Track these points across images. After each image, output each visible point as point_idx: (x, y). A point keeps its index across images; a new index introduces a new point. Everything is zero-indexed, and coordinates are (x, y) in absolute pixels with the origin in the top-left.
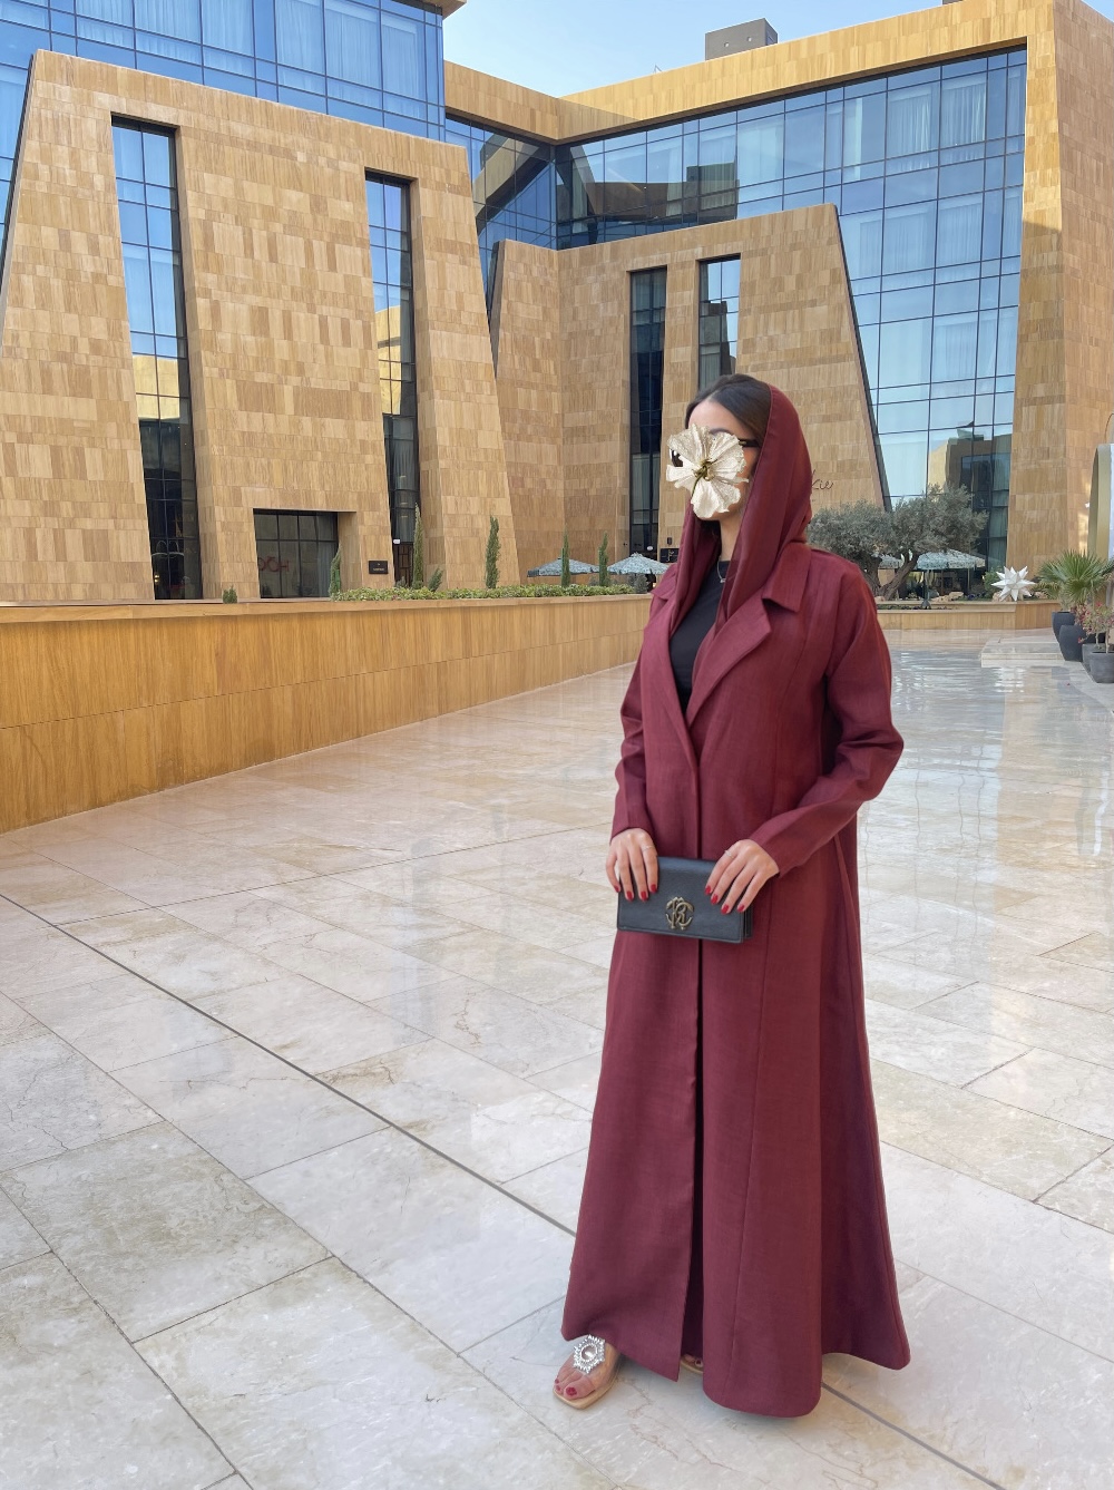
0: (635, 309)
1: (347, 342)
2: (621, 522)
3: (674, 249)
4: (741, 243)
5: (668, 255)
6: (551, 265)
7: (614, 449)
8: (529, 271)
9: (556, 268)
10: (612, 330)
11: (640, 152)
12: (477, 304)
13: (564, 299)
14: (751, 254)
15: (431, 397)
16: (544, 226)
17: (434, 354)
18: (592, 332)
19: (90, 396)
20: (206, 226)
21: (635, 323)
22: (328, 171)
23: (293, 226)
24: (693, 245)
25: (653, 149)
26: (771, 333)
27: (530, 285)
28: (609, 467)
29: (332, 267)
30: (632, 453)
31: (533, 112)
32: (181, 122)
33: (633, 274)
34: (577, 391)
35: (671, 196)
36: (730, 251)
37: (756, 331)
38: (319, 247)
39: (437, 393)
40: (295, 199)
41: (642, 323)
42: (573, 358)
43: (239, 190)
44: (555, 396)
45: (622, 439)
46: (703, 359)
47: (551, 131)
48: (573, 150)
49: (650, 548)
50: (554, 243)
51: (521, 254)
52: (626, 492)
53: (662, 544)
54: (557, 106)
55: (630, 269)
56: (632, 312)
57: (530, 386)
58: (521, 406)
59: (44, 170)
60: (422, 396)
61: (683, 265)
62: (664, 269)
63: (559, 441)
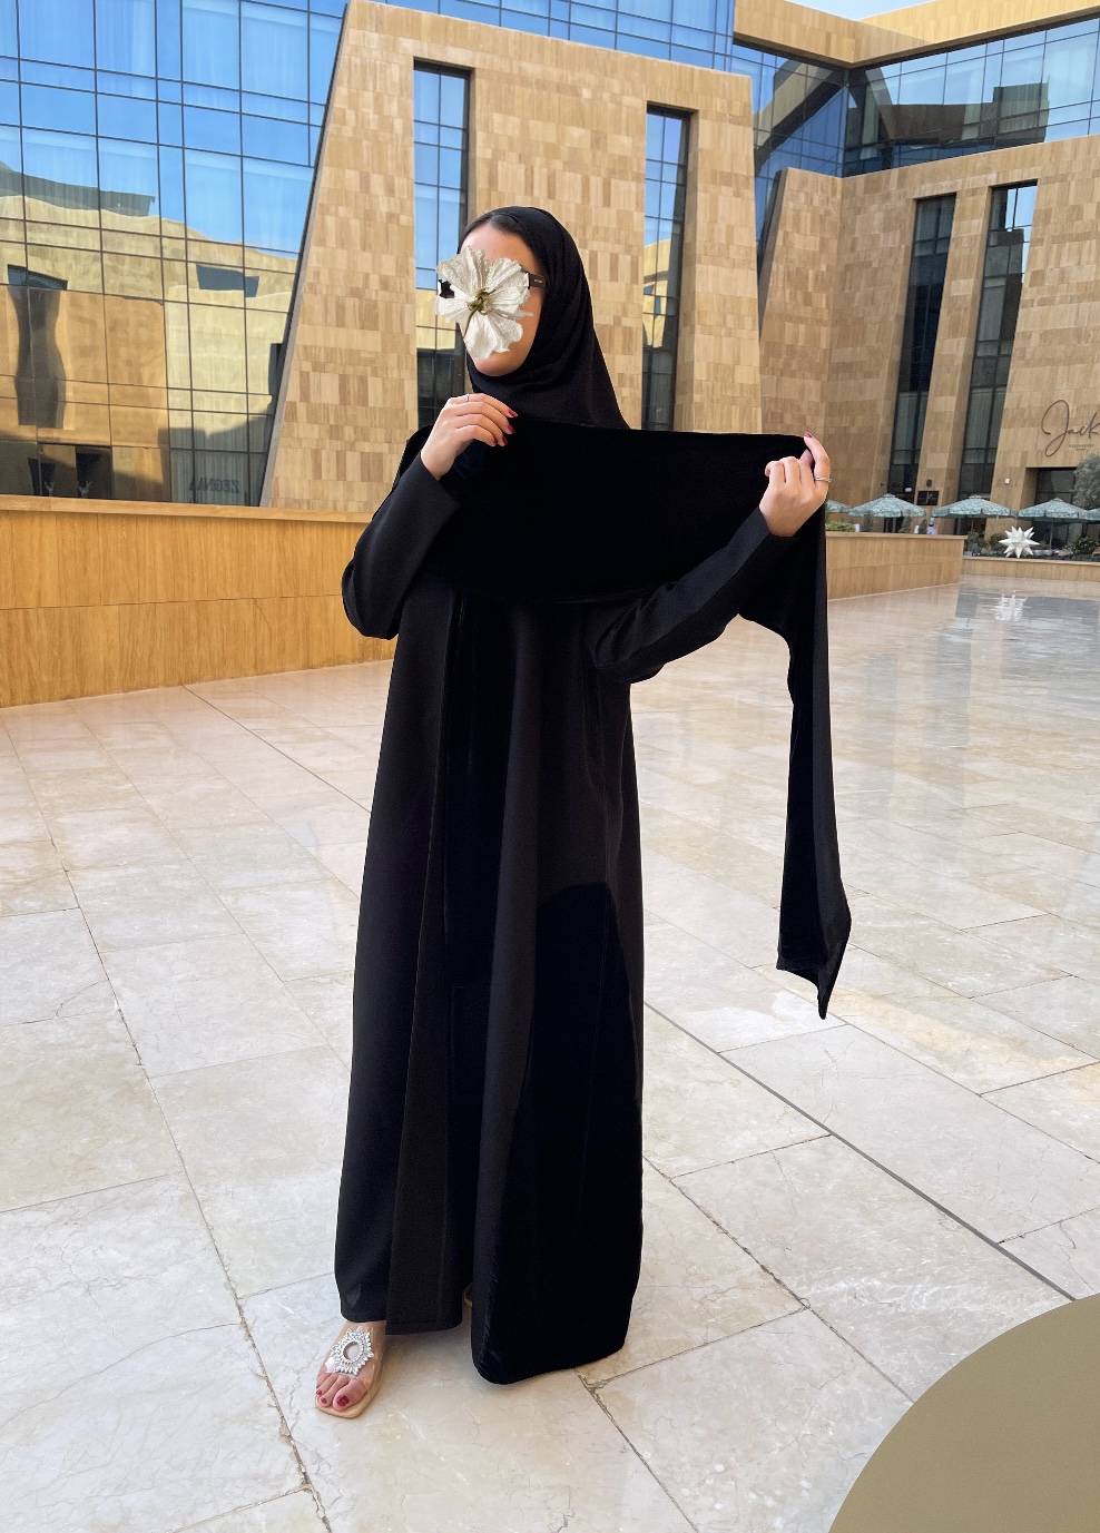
0: (918, 239)
1: (614, 277)
2: (880, 462)
3: (967, 176)
4: (1039, 169)
5: (960, 181)
6: (834, 193)
7: (879, 388)
8: (810, 200)
9: (839, 196)
10: (890, 262)
11: (939, 73)
12: (748, 239)
13: (844, 228)
14: (1049, 180)
15: (692, 332)
16: (830, 153)
17: (699, 288)
18: (870, 263)
19: (376, 328)
20: (492, 165)
21: (917, 254)
22: (611, 106)
23: (573, 163)
24: (987, 170)
25: (952, 70)
26: (1064, 264)
27: (809, 214)
28: (873, 405)
29: (607, 202)
30: (900, 390)
31: (828, 36)
32: (476, 64)
33: (919, 201)
34: (846, 326)
35: (969, 118)
36: (1026, 177)
37: (1047, 261)
38: (596, 183)
39: (698, 328)
40: (577, 135)
41: (925, 253)
42: (846, 291)
43: (524, 128)
44: (824, 331)
45: (890, 374)
46: (987, 293)
47: (846, 54)
48: (870, 74)
49: (908, 490)
50: (840, 171)
51: (803, 183)
52: (889, 431)
53: (920, 486)
54: (855, 30)
55: (916, 196)
56: (914, 243)
57: (800, 320)
58: (788, 340)
59: (351, 115)
60: (684, 331)
61: (974, 192)
62: (953, 196)
63: (824, 377)
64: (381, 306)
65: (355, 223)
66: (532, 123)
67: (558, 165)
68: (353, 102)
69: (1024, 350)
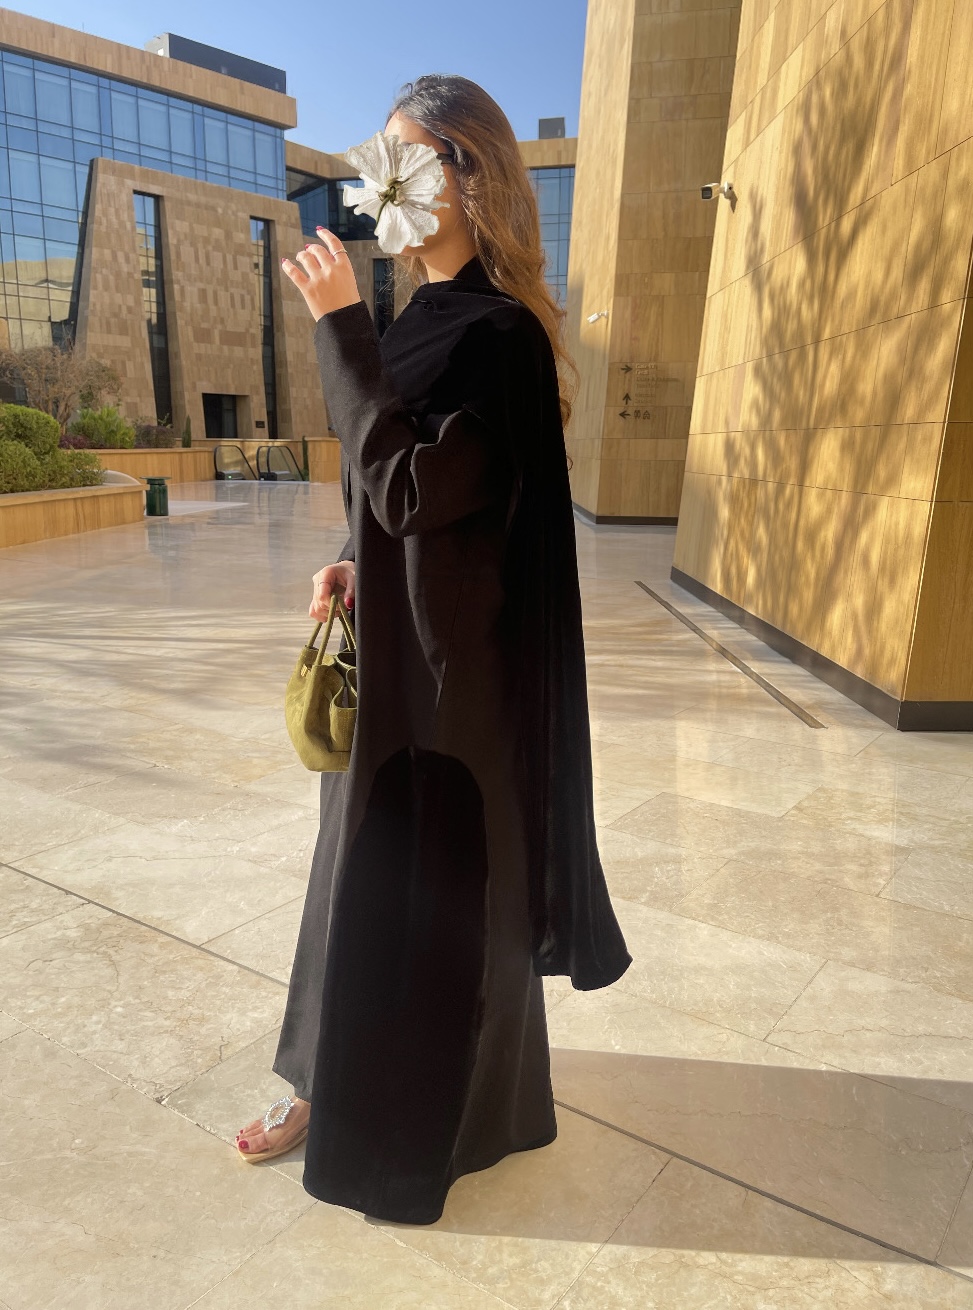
0: (376, 280)
15: (283, 335)
17: (285, 312)
19: (127, 334)
20: (177, 247)
21: (376, 288)
22: (233, 218)
23: (217, 247)
31: (316, 163)
33: (375, 260)
38: (229, 258)
39: (287, 334)
40: (218, 233)
43: (192, 229)
47: (326, 173)
48: (338, 185)
54: (329, 159)
55: (372, 258)
56: (374, 282)
59: (104, 221)
60: (277, 335)
64: (129, 322)
65: (111, 278)
66: (194, 225)
67: (210, 248)
68: (105, 214)
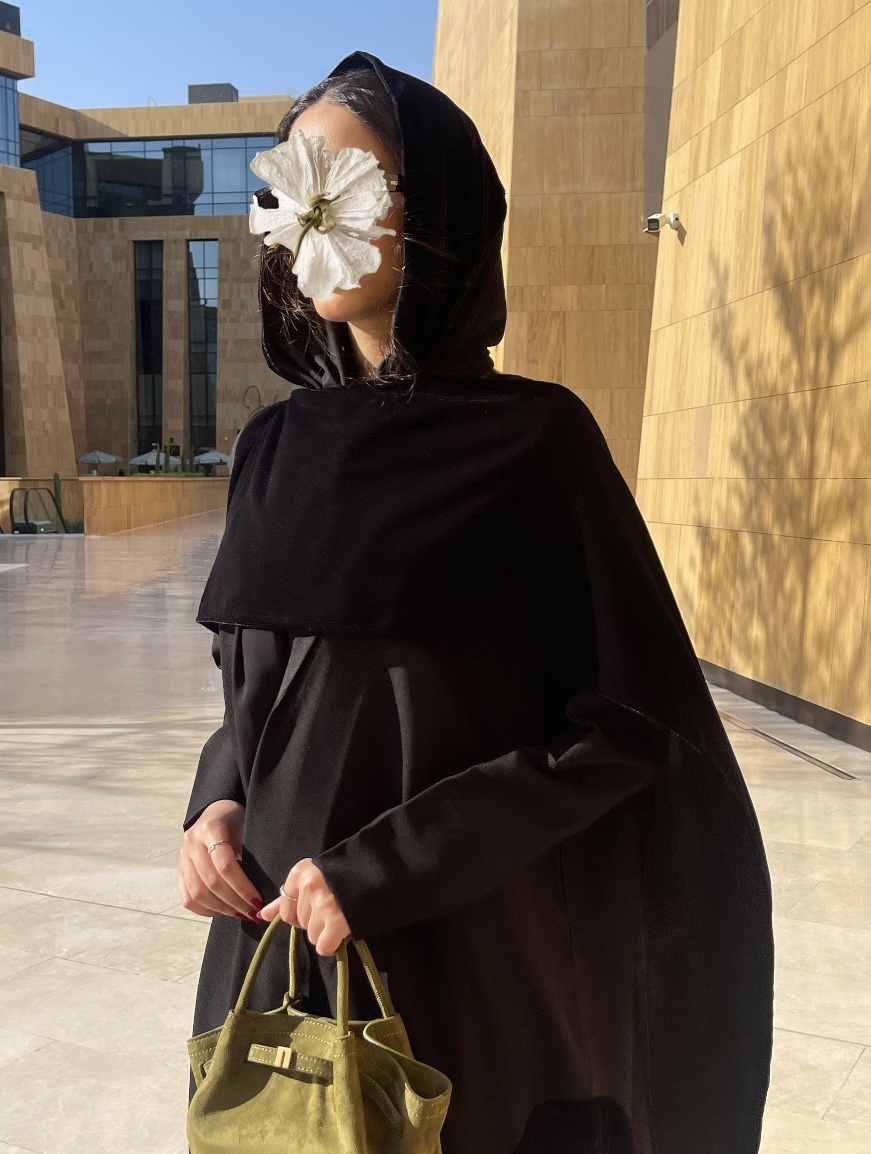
0: (138, 267)
2: (131, 424)
3: (167, 229)
4: (212, 232)
5: (164, 233)
6: (71, 229)
7: (124, 371)
8: (55, 234)
9: (75, 231)
10: (121, 282)
12: (44, 277)
13: (81, 255)
14: (225, 241)
16: (64, 200)
17: (17, 310)
18: (105, 282)
21: (138, 278)
24: (182, 228)
26: (242, 297)
27: (56, 245)
28: (122, 383)
30: (138, 373)
33: (135, 242)
34: (94, 325)
35: (165, 190)
36: (208, 235)
41: (144, 278)
42: (89, 300)
44: (77, 328)
45: (130, 363)
47: (70, 134)
50: (72, 213)
51: (50, 221)
52: (135, 403)
53: (165, 442)
54: (75, 115)
55: (135, 239)
56: (135, 269)
60: (6, 339)
61: (175, 241)
62: (160, 243)
63: (81, 362)
69: (224, 352)
